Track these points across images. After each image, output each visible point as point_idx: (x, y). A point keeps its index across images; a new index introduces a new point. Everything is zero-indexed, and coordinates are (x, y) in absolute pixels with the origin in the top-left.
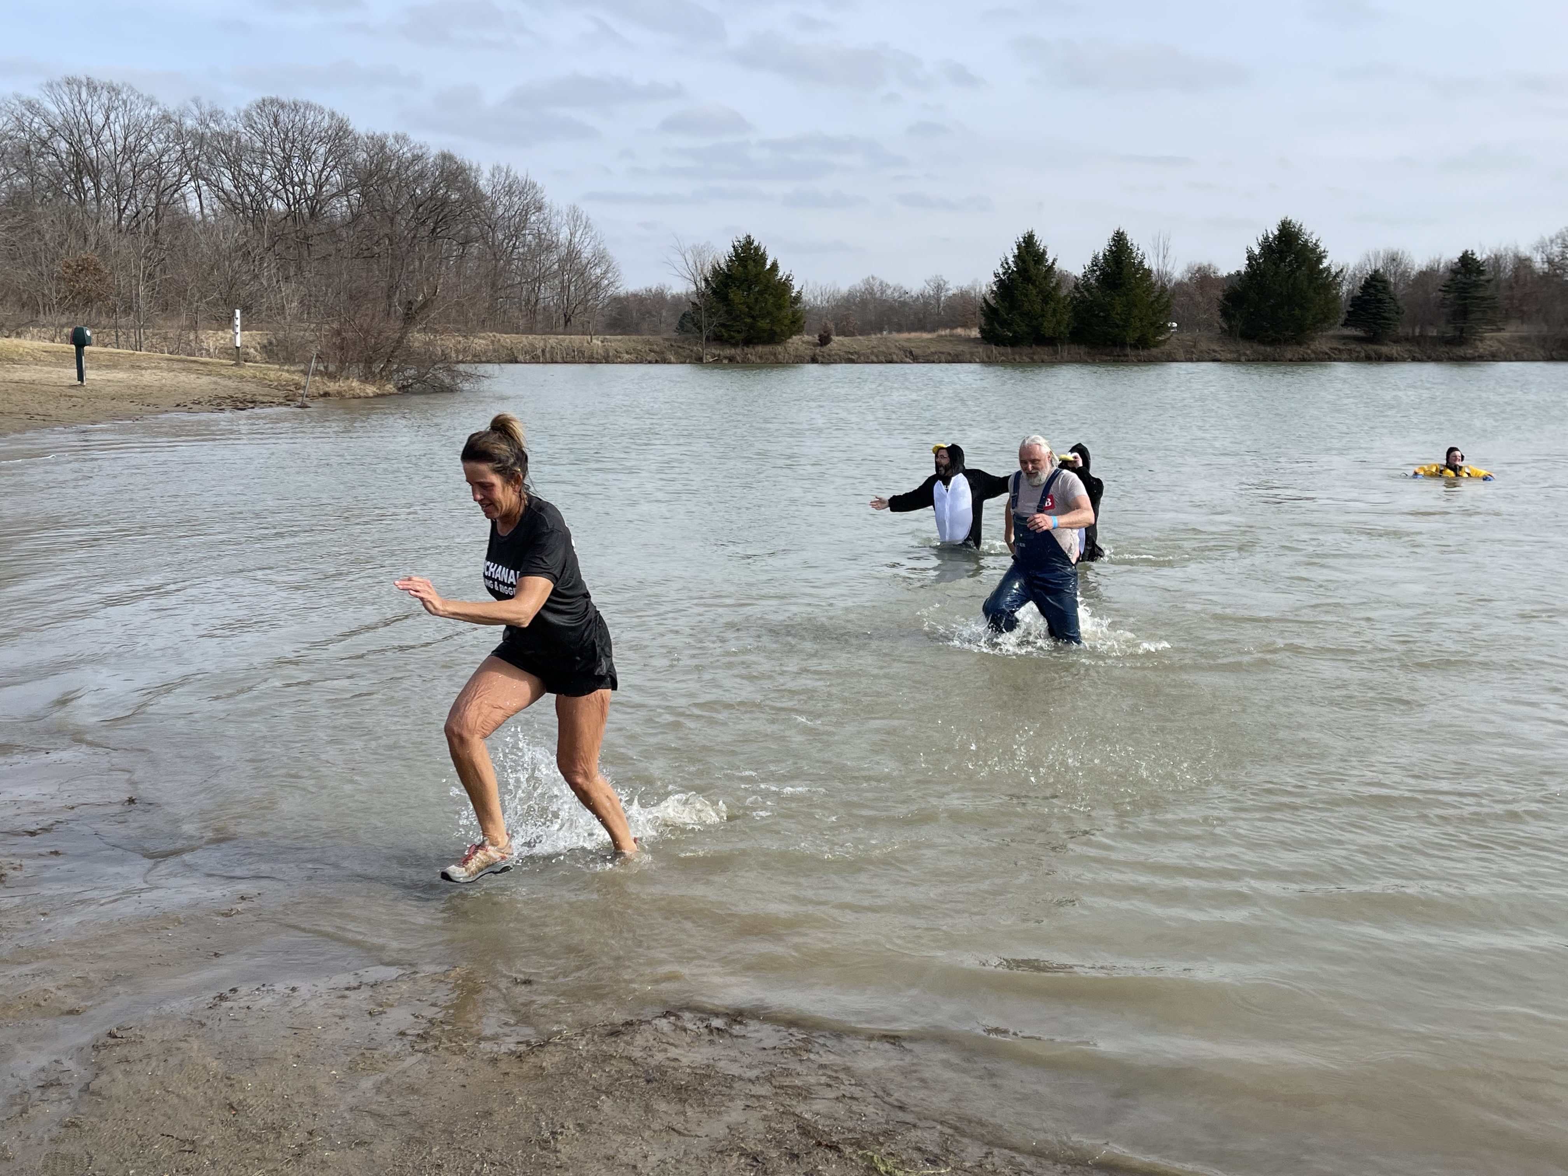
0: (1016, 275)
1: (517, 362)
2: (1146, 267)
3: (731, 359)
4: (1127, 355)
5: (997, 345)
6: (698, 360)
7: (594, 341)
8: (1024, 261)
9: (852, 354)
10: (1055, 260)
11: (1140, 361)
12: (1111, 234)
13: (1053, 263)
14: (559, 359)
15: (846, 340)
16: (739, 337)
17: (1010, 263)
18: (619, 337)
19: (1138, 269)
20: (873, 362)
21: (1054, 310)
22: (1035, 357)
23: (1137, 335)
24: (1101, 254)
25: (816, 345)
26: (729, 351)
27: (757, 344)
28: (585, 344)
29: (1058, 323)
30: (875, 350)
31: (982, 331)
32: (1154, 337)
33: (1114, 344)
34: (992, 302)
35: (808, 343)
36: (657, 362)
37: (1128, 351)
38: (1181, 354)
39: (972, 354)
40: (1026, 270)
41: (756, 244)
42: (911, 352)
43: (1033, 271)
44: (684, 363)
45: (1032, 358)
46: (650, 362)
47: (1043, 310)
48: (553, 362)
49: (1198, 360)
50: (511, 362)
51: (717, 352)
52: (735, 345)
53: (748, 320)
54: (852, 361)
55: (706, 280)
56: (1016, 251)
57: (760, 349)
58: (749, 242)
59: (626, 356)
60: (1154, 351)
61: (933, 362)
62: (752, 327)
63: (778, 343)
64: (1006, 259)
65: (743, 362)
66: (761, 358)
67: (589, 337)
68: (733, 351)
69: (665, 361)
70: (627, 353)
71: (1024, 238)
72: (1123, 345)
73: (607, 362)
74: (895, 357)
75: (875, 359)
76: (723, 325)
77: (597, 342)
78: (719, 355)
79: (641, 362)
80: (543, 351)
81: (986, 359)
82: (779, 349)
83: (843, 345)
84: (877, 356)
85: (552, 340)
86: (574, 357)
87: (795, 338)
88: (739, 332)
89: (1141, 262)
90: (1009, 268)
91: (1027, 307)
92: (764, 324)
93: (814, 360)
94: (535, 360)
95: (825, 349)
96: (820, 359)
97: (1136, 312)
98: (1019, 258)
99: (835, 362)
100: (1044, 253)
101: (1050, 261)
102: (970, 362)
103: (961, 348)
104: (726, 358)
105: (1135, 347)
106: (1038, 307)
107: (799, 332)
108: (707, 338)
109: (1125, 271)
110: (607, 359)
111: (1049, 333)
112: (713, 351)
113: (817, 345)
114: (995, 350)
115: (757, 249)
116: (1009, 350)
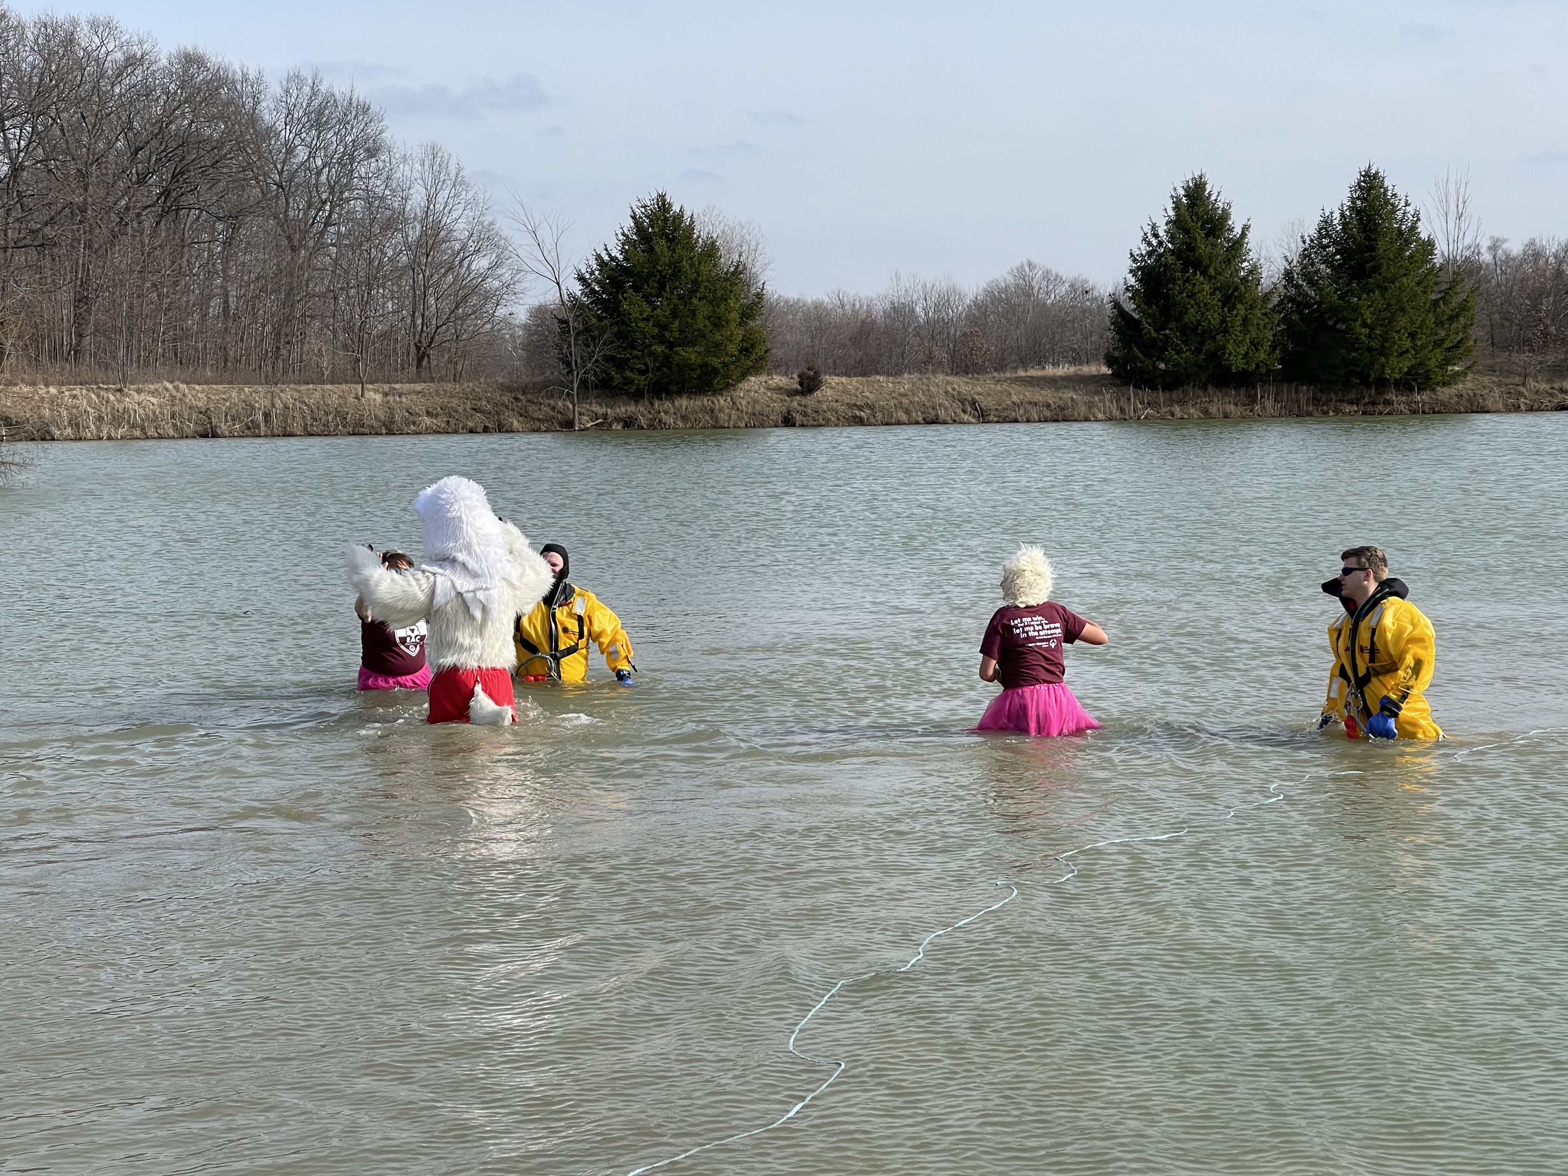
0: (1171, 259)
1: (215, 435)
2: (1424, 236)
3: (628, 423)
4: (1388, 403)
5: (1137, 386)
6: (568, 425)
7: (370, 395)
8: (1187, 231)
9: (860, 408)
10: (1246, 228)
11: (1414, 412)
12: (1354, 178)
13: (1243, 235)
14: (297, 428)
15: (853, 383)
16: (641, 381)
17: (1161, 233)
18: (418, 387)
19: (1408, 242)
20: (899, 423)
21: (1245, 320)
22: (1213, 410)
23: (1405, 365)
24: (1337, 215)
25: (791, 393)
26: (624, 409)
27: (679, 393)
28: (351, 400)
29: (1255, 344)
30: (904, 400)
31: (1110, 361)
32: (1442, 366)
33: (1366, 382)
34: (1129, 307)
35: (779, 389)
36: (486, 430)
37: (1391, 396)
38: (1495, 397)
39: (1090, 405)
40: (1190, 248)
41: (676, 208)
42: (973, 403)
43: (1203, 249)
44: (537, 430)
45: (1206, 412)
46: (471, 431)
47: (1223, 321)
48: (287, 435)
49: (1531, 409)
50: (204, 436)
51: (601, 410)
52: (637, 396)
53: (658, 349)
54: (859, 422)
55: (581, 279)
56: (1172, 213)
57: (683, 402)
58: (663, 205)
59: (428, 421)
60: (1444, 393)
61: (1016, 421)
62: (666, 362)
63: (718, 392)
64: (1154, 227)
65: (651, 426)
66: (684, 418)
67: (359, 387)
68: (631, 408)
69: (501, 428)
70: (428, 413)
71: (1187, 189)
72: (1382, 384)
73: (390, 433)
74: (942, 414)
75: (904, 417)
76: (608, 359)
77: (374, 396)
78: (605, 416)
79: (456, 432)
80: (267, 416)
81: (1116, 413)
82: (722, 401)
83: (845, 391)
84: (907, 412)
85: (287, 395)
86: (326, 425)
87: (753, 380)
88: (642, 373)
89: (1413, 228)
90: (1160, 244)
91: (1192, 315)
92: (691, 354)
93: (788, 422)
94: (251, 431)
95: (810, 401)
96: (799, 418)
97: (1403, 321)
98: (1178, 224)
99: (827, 423)
100: (1225, 216)
101: (1238, 231)
102: (1087, 420)
103: (1068, 395)
104: (617, 419)
105: (1406, 385)
106: (1214, 318)
107: (756, 369)
108: (584, 383)
109: (1381, 245)
110: (390, 429)
111: (1237, 363)
112: (596, 408)
113: (796, 393)
114: (1134, 399)
115: (680, 216)
116: (1161, 396)
